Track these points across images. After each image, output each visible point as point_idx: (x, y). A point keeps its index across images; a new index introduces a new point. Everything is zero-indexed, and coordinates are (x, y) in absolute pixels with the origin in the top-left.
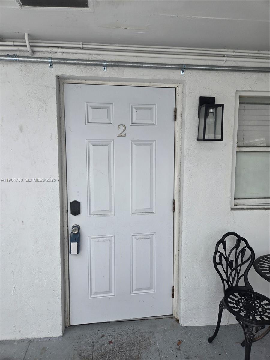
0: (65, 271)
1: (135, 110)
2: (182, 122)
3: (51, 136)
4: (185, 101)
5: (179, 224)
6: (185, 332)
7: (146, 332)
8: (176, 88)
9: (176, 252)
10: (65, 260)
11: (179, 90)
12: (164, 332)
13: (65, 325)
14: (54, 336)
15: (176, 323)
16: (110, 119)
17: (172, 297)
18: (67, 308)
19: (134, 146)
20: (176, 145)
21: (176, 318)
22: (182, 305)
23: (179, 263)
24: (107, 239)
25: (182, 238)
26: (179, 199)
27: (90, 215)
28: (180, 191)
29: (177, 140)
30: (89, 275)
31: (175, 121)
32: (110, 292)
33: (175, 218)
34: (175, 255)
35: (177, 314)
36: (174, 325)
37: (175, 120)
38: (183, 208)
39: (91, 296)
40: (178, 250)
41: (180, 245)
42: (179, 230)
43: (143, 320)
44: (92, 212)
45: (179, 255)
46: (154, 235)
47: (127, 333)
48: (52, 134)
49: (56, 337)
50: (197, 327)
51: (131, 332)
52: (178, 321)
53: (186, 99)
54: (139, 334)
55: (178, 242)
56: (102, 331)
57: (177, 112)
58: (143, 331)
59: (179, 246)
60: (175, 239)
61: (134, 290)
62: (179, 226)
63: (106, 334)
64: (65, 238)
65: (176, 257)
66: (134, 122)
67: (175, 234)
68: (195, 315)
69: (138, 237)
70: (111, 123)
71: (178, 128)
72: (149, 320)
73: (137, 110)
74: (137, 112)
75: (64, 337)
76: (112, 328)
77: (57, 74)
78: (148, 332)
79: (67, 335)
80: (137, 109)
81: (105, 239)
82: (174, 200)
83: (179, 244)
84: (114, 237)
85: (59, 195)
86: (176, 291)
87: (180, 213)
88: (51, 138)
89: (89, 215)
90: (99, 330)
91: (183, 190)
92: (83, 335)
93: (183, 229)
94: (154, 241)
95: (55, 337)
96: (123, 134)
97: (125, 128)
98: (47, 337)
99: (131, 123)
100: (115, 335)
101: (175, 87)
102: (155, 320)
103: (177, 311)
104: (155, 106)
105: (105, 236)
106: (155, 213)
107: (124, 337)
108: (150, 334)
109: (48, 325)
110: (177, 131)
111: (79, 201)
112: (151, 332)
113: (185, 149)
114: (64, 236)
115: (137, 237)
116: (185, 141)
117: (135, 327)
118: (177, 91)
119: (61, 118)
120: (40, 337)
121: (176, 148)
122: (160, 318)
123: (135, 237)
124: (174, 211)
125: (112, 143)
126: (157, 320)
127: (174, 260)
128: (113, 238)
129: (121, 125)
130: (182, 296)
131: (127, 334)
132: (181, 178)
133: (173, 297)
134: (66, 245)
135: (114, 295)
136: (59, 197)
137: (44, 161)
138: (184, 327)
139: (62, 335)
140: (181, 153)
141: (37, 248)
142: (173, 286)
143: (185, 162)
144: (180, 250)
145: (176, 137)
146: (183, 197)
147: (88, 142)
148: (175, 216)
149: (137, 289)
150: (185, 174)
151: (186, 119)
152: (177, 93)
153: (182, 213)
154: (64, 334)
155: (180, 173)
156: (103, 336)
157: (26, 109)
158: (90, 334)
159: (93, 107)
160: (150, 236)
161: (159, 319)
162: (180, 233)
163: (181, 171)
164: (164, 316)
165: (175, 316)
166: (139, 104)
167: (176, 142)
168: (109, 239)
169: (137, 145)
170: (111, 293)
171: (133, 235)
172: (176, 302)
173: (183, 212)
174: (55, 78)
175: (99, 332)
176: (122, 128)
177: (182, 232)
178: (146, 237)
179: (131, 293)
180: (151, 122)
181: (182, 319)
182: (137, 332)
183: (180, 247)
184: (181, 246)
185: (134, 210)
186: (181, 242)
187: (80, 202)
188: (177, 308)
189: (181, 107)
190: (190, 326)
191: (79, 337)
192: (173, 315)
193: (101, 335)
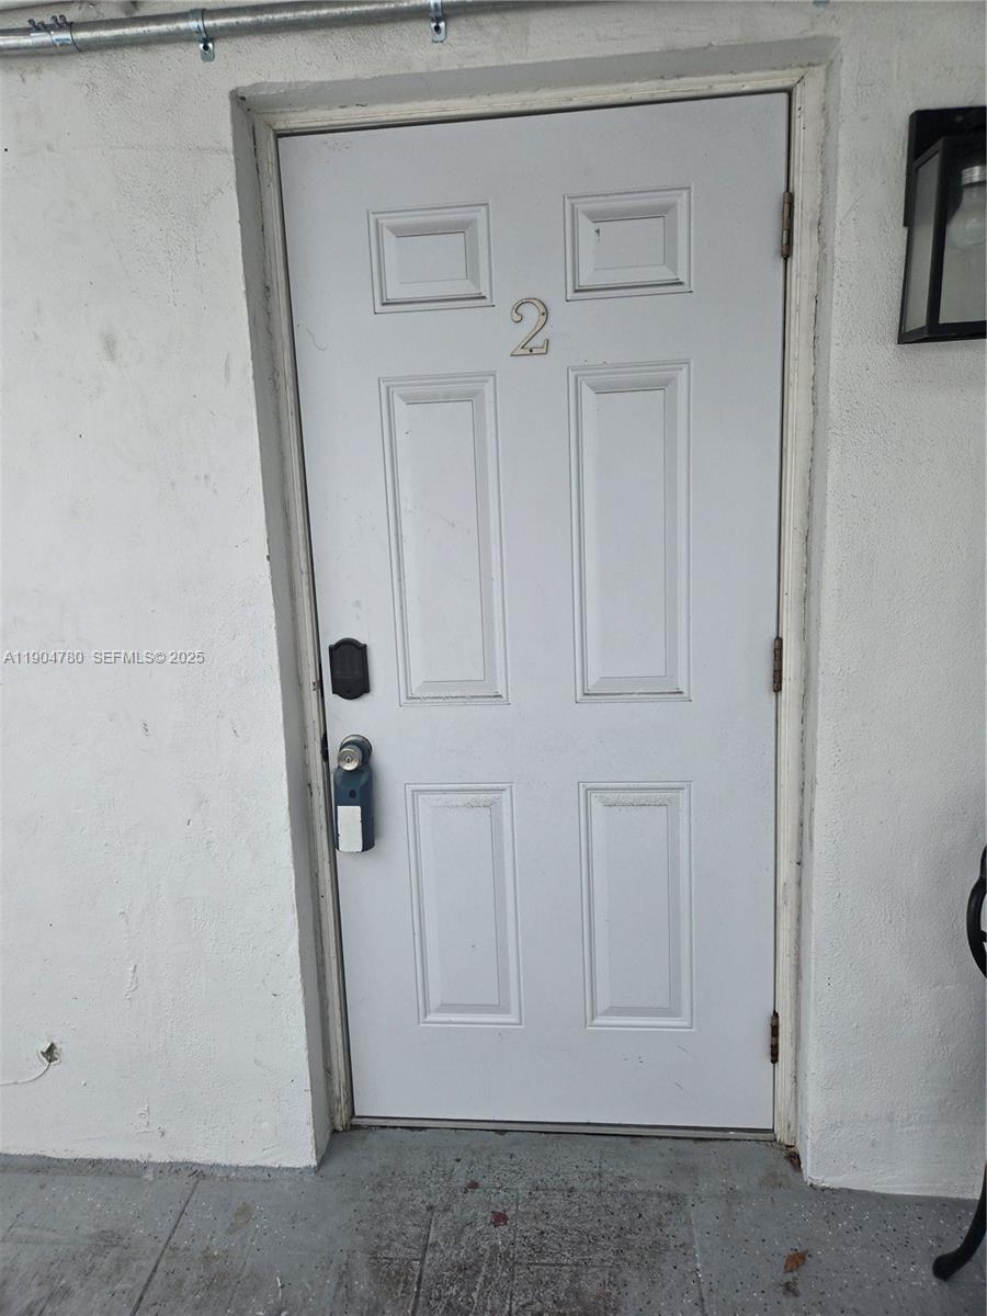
0: (320, 921)
1: (589, 222)
2: (823, 262)
3: (227, 369)
4: (837, 147)
5: (803, 748)
6: (825, 1214)
7: (650, 1194)
8: (789, 92)
9: (787, 870)
10: (317, 876)
11: (807, 99)
12: (730, 1205)
13: (333, 1124)
14: (285, 1164)
15: (786, 1167)
16: (475, 279)
17: (769, 1058)
18: (334, 1062)
19: (588, 395)
20: (792, 377)
21: (788, 1146)
22: (815, 1103)
23: (799, 920)
24: (483, 797)
25: (812, 810)
26: (805, 633)
27: (407, 698)
28: (805, 598)
29: (792, 350)
30: (417, 937)
31: (786, 259)
32: (500, 1008)
33: (783, 721)
34: (781, 881)
35: (792, 1129)
36: (774, 1175)
37: (787, 253)
38: (820, 678)
39: (426, 1016)
40: (795, 859)
41: (806, 841)
42: (804, 775)
43: (641, 1136)
44: (415, 684)
45: (799, 883)
46: (686, 791)
47: (570, 1186)
48: (227, 360)
49: (294, 1169)
50: (884, 1197)
51: (588, 1184)
52: (794, 1159)
53: (841, 133)
54: (621, 1199)
55: (796, 823)
56: (472, 1164)
57: (796, 210)
58: (637, 1186)
59: (801, 843)
60: (781, 812)
61: (599, 1011)
62: (803, 756)
63: (485, 1181)
64: (314, 790)
65: (788, 894)
66: (583, 282)
67: (783, 792)
68: (873, 1145)
69: (612, 796)
70: (484, 297)
71: (800, 293)
72: (668, 1141)
73: (596, 226)
74: (598, 231)
75: (321, 1171)
76: (512, 1156)
77: (232, 86)
78: (659, 1194)
79: (333, 1168)
80: (597, 217)
81: (474, 796)
82: (779, 640)
83: (801, 835)
84: (508, 791)
85: (274, 619)
86: (789, 1036)
87: (806, 697)
88: (227, 377)
89: (403, 700)
90: (458, 1160)
91: (819, 593)
92: (397, 1174)
93: (818, 769)
94: (683, 817)
95: (287, 1169)
96: (538, 341)
97: (546, 314)
98: (260, 1167)
99: (570, 289)
100: (519, 1186)
101: (787, 83)
102: (691, 1142)
103: (791, 1117)
104: (685, 193)
105: (473, 786)
106: (686, 695)
107: (558, 1201)
108: (667, 1205)
109: (261, 1121)
110: (793, 308)
111: (362, 641)
112: (670, 1197)
113: (831, 390)
114: (309, 785)
115: (608, 795)
116: (835, 352)
117: (604, 1165)
118: (797, 104)
119: (268, 288)
120: (234, 1162)
121: (792, 393)
122: (716, 1139)
123: (599, 795)
124: (777, 686)
125: (488, 389)
126: (699, 1144)
127: (780, 902)
128: (506, 795)
129: (528, 301)
130: (816, 1062)
131: (571, 1190)
132: (815, 537)
133: (775, 1058)
134: (317, 819)
135: (515, 1020)
136: (274, 625)
137: (206, 477)
138: (823, 1189)
139: (314, 1163)
140: (815, 412)
141: (205, 828)
142: (776, 1015)
143: (834, 454)
144: (804, 862)
145: (793, 336)
146: (818, 626)
147: (388, 388)
148: (783, 710)
149: (611, 1007)
150: (829, 514)
151: (838, 237)
152: (796, 113)
153: (816, 699)
154: (323, 1161)
155: (809, 514)
156: (474, 1185)
157: (121, 257)
158: (424, 1173)
159: (401, 233)
160: (669, 795)
161: (711, 1139)
162: (804, 788)
163: (811, 500)
164: (732, 1129)
165: (782, 1135)
166: (607, 195)
167: (791, 365)
168: (491, 796)
169: (599, 390)
170: (507, 1011)
171: (589, 785)
172: (789, 1080)
173: (820, 696)
174: (227, 102)
175: (458, 1166)
176: (531, 314)
177: (814, 782)
178: (646, 797)
179: (588, 1023)
180: (666, 274)
181: (812, 1156)
182: (610, 1189)
183: (806, 851)
184: (811, 845)
185: (592, 681)
186: (811, 828)
187: (365, 646)
188: (793, 1106)
189: (819, 183)
190: (850, 1191)
191: (379, 1179)
192: (773, 1130)
193: (463, 1182)
